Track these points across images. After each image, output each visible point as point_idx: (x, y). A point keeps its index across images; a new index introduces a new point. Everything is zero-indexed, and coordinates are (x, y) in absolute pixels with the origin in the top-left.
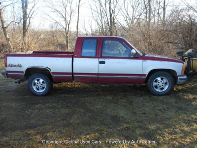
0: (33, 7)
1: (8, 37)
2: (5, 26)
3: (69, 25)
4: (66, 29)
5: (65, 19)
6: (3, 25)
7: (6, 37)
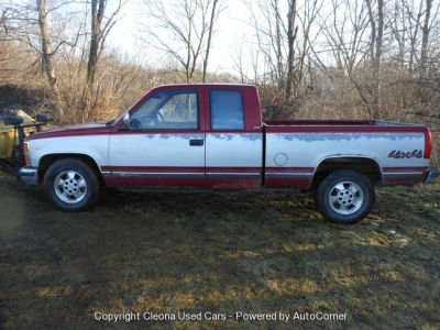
0: (115, 14)
1: (53, 76)
2: (49, 51)
3: (195, 58)
4: (187, 67)
5: (189, 43)
6: (44, 49)
7: (49, 75)
